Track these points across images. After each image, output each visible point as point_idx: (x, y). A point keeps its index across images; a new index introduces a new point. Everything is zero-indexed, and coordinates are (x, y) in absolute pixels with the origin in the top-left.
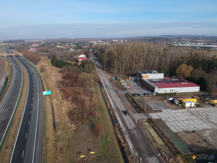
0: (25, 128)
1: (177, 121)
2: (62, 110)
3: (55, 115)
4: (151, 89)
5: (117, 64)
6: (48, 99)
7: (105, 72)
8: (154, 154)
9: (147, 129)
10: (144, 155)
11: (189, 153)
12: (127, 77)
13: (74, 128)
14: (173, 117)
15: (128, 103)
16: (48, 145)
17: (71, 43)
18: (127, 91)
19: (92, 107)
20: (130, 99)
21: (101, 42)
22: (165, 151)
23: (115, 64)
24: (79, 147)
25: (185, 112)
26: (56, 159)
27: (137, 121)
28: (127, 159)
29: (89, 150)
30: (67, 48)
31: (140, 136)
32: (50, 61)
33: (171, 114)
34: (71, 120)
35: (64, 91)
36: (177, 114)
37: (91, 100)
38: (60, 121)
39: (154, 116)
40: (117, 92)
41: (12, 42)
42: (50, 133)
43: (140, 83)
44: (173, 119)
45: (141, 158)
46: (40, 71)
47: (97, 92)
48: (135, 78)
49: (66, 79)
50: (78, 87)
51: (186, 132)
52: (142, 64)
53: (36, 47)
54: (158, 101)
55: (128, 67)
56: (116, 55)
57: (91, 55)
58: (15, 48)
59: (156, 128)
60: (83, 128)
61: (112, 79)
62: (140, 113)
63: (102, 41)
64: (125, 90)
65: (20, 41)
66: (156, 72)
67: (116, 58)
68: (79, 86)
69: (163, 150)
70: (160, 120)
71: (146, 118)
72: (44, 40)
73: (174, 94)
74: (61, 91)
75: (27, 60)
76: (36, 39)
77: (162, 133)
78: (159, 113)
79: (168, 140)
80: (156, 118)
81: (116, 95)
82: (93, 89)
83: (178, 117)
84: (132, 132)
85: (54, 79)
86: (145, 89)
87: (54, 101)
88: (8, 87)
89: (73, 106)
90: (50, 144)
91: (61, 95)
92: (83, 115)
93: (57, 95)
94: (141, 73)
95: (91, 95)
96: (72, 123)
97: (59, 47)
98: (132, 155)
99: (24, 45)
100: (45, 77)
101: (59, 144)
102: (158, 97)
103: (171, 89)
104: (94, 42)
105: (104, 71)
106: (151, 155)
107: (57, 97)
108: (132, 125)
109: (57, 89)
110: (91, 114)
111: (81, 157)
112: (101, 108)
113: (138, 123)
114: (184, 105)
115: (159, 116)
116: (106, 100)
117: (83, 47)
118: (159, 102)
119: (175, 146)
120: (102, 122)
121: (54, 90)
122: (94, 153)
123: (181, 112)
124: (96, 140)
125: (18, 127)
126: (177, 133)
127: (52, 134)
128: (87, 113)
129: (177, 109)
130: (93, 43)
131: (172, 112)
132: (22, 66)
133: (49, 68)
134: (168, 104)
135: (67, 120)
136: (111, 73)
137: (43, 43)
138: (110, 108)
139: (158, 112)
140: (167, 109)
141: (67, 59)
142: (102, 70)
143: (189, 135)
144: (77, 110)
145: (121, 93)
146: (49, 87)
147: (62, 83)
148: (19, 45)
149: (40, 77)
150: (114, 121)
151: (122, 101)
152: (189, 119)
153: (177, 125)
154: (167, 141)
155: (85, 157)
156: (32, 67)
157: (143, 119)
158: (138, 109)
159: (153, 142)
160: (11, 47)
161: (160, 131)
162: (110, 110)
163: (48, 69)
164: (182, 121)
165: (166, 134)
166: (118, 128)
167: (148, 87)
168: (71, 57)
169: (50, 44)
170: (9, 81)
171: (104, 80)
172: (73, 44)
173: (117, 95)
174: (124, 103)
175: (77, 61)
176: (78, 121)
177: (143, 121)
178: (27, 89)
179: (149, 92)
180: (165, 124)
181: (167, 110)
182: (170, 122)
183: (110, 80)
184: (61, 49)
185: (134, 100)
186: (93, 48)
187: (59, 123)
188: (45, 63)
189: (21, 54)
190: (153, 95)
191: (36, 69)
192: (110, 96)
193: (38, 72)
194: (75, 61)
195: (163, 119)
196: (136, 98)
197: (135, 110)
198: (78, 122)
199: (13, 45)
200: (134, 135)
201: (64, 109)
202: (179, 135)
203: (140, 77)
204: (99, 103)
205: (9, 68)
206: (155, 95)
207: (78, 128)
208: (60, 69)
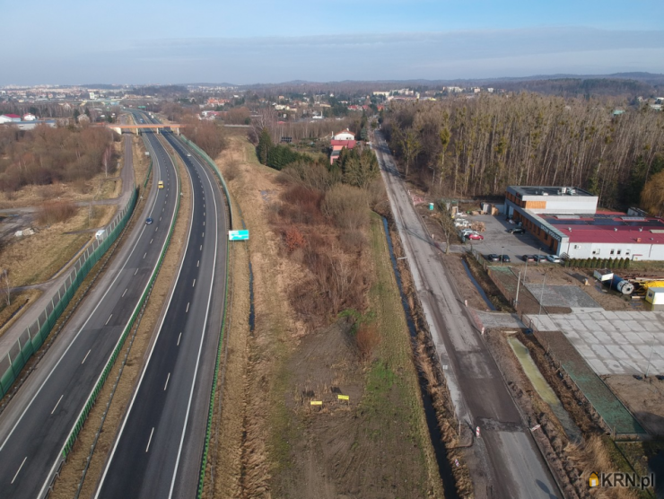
0: (178, 320)
1: (616, 343)
2: (274, 283)
3: (256, 296)
4: (548, 243)
5: (445, 163)
6: (241, 252)
7: (409, 185)
8: (520, 423)
9: (514, 356)
10: (489, 424)
11: (633, 436)
12: (476, 205)
13: (303, 333)
14: (604, 330)
15: (467, 281)
16: (232, 366)
17: (315, 97)
18: (468, 247)
19: (356, 282)
20: (475, 269)
21: (407, 93)
22: (556, 421)
23: (439, 162)
24: (309, 381)
25: (649, 319)
26: (248, 403)
27: (486, 332)
28: (440, 427)
29: (336, 390)
30: (305, 112)
31: (489, 373)
32: (253, 148)
33: (600, 323)
34: (297, 310)
35: (284, 234)
36: (619, 324)
37: (355, 264)
38: (267, 312)
39: (542, 323)
40: (437, 246)
41: (152, 90)
42: (238, 336)
43: (517, 223)
44: (603, 336)
45: (478, 429)
46: (225, 177)
47: (375, 243)
48: (502, 207)
49: (293, 202)
50: (322, 227)
51: (637, 377)
52: (528, 165)
53: (218, 109)
54: (565, 281)
55: (482, 171)
56: (446, 134)
57: (370, 132)
58: (160, 110)
59: (540, 356)
60: (327, 333)
61: (428, 207)
62: (499, 310)
63: (410, 90)
64: (462, 242)
65: (175, 88)
66: (573, 191)
67: (444, 142)
68: (326, 222)
69: (552, 418)
70: (559, 336)
71: (515, 325)
72: (241, 88)
73: (623, 265)
74: (276, 232)
75: (191, 143)
76: (219, 85)
77: (559, 372)
78: (559, 317)
79: (573, 392)
80: (546, 327)
81: (430, 256)
82: (365, 233)
83: (620, 333)
84: (465, 360)
85: (260, 199)
86: (529, 244)
87: (257, 258)
88: (139, 215)
89: (305, 276)
90: (238, 364)
91: (275, 244)
92: (331, 300)
93: (266, 243)
94: (520, 192)
95: (356, 250)
96: (297, 319)
97: (282, 107)
98: (455, 418)
99: (185, 101)
100: (237, 192)
101: (258, 367)
102: (566, 269)
103: (616, 246)
104: (387, 94)
105: (404, 183)
106: (512, 424)
107: (264, 250)
108: (467, 341)
109: (266, 228)
110: (351, 299)
111: (312, 403)
112: (381, 288)
113: (488, 338)
114: (648, 298)
115: (558, 325)
116: (400, 267)
117: (350, 109)
118: (566, 284)
119: (592, 412)
120: (379, 324)
121: (259, 229)
122: (347, 398)
123: (634, 319)
124: (357, 367)
125: (159, 315)
126: (606, 377)
127: (245, 341)
128: (340, 297)
129: (624, 308)
130: (383, 97)
131: (603, 318)
132: (176, 159)
133: (249, 168)
134: (595, 293)
135: (286, 310)
136: (426, 190)
137: (236, 96)
138: (410, 289)
139: (557, 313)
140: (588, 306)
141: (301, 144)
142: (400, 181)
143: (645, 385)
144: (315, 287)
145: (449, 251)
146: (246, 222)
147: (282, 213)
148: (171, 100)
149: (224, 192)
150: (416, 325)
151: (449, 273)
152: (656, 341)
153: (611, 354)
154: (569, 395)
155: (323, 406)
156: (203, 165)
157: (507, 329)
158: (495, 299)
159: (524, 392)
160: (151, 105)
161: (554, 366)
162: (407, 294)
163: (247, 171)
164: (630, 344)
165: (569, 376)
166: (423, 346)
167: (539, 237)
168: (313, 140)
169: (256, 98)
170: (141, 197)
171: (400, 211)
172: (323, 99)
173: (436, 254)
174: (452, 279)
175: (329, 151)
176: (315, 313)
177: (504, 335)
178: (188, 223)
179: (539, 253)
180: (573, 347)
181: (587, 310)
182: (590, 345)
183: (421, 210)
184: (285, 116)
185: (486, 272)
186: (381, 113)
187: (263, 315)
188: (240, 154)
189: (175, 128)
190: (551, 261)
191: (214, 170)
192: (414, 257)
193: (219, 178)
194: (323, 151)
195: (571, 335)
196: (495, 268)
197: (484, 303)
198: (313, 317)
199: (155, 100)
200: (469, 367)
201: (282, 281)
202: (612, 383)
203: (519, 205)
204: (378, 272)
205: (144, 164)
206: (558, 261)
207: (313, 331)
208: (279, 172)
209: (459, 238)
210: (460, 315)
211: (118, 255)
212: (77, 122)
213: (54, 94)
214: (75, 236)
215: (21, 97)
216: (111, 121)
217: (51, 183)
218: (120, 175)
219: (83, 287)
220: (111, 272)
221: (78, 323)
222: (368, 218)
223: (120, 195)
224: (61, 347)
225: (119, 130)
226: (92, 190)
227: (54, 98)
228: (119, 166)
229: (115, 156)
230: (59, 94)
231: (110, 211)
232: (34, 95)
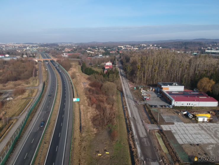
0: (59, 129)
1: (186, 134)
2: (87, 115)
3: (82, 120)
4: (169, 101)
5: (139, 74)
6: (77, 105)
7: (128, 80)
8: (157, 159)
9: (157, 138)
10: (148, 160)
11: (188, 163)
12: (148, 88)
13: (96, 132)
14: (183, 130)
15: (145, 114)
16: (75, 143)
17: (100, 48)
18: (145, 102)
19: (112, 115)
20: (147, 110)
21: (129, 46)
22: (167, 158)
23: (137, 74)
24: (98, 148)
25: (196, 126)
26: (80, 154)
27: (149, 131)
28: (134, 161)
29: (106, 151)
30: (96, 53)
31: (149, 144)
32: (80, 67)
33: (182, 127)
34: (94, 125)
35: (90, 98)
36: (187, 128)
37: (111, 109)
38: (85, 125)
39: (165, 127)
40: (136, 102)
41: (47, 45)
42: (77, 134)
43: (160, 94)
44: (182, 132)
45: (145, 161)
46: (71, 78)
47: (118, 101)
48: (156, 89)
49: (93, 87)
50: (102, 95)
51: (191, 145)
52: (164, 74)
53: (69, 52)
54: (173, 114)
55: (150, 77)
56: (139, 66)
58: (50, 52)
59: (164, 138)
60: (103, 132)
61: (134, 88)
62: (153, 124)
64: (144, 101)
66: (177, 84)
67: (138, 69)
68: (103, 94)
69: (166, 157)
70: (170, 132)
71: (158, 128)
72: (76, 44)
73: (190, 108)
74: (88, 97)
75: (60, 65)
76: (69, 43)
77: (169, 143)
78: (171, 125)
79: (172, 149)
80: (166, 129)
81: (134, 105)
82: (114, 97)
83: (188, 130)
84: (142, 140)
85: (83, 86)
87: (82, 107)
88: (45, 92)
89: (96, 113)
90: (77, 143)
91: (87, 102)
92: (104, 121)
93: (84, 101)
94: (161, 84)
95: (112, 104)
96: (94, 128)
98: (139, 158)
99: (58, 49)
100: (75, 83)
101: (83, 143)
102: (174, 110)
103: (189, 102)
104: (123, 47)
105: (127, 80)
106: (154, 160)
107: (84, 104)
108: (143, 134)
109: (84, 96)
110: (110, 121)
111: (99, 155)
112: (119, 117)
113: (150, 133)
114: (197, 119)
115: (170, 128)
116: (125, 110)
117: (111, 52)
118: (173, 115)
119: (177, 155)
120: (118, 129)
121: (82, 96)
122: (108, 153)
123: (192, 126)
124: (111, 143)
125: (53, 127)
126: (182, 145)
127: (79, 135)
128: (107, 120)
129: (189, 123)
131: (183, 126)
132: (56, 72)
133: (79, 74)
134: (182, 118)
135: (91, 125)
136: (133, 82)
137: (74, 47)
138: (128, 117)
139: (170, 124)
140: (179, 122)
141: (95, 66)
142: (126, 79)
143: (193, 147)
144: (99, 117)
145: (140, 104)
146: (78, 94)
147: (90, 90)
148: (53, 49)
149: (71, 84)
150: (129, 129)
151: (139, 111)
152: (198, 133)
153: (184, 137)
154: (171, 150)
155: (102, 155)
156: (64, 73)
157: (155, 130)
158: (153, 120)
159: (159, 150)
160: (47, 51)
161: (168, 141)
162: (127, 119)
163: (78, 76)
164: (190, 134)
165: (172, 145)
166: (131, 136)
167: (165, 99)
168: (99, 64)
169: (81, 48)
170: (45, 86)
171: (126, 90)
172: (102, 48)
173: (136, 105)
174: (140, 113)
175: (104, 69)
176: (99, 126)
177: (154, 132)
178: (60, 95)
179: (166, 104)
180: (174, 136)
181: (179, 123)
182: (178, 135)
183: (132, 89)
184: (90, 55)
185: (150, 111)
187: (84, 126)
188: (76, 69)
189: (55, 60)
190: (170, 107)
191: (68, 75)
192: (129, 106)
193: (70, 78)
194: (102, 68)
195: (173, 131)
196: (153, 109)
197: (149, 121)
198: (99, 127)
199: (48, 49)
200: (144, 142)
201: (89, 115)
202: (183, 146)
203: (161, 88)
204: (118, 111)
205: (45, 73)
206: (171, 107)
207: (99, 132)
208: (88, 76)
209: (143, 99)
210: (142, 125)
211: (40, 107)
212: (23, 57)
213: (14, 46)
214: (25, 100)
215: (3, 48)
216: (34, 57)
217: (16, 80)
218: (38, 77)
219: (30, 118)
220: (38, 112)
221: (29, 130)
222: (116, 92)
223: (39, 85)
224: (25, 138)
225: (37, 61)
226: (29, 83)
227: (14, 48)
228: (37, 74)
229: (36, 70)
230: (16, 46)
231: (36, 90)
232: (8, 47)
